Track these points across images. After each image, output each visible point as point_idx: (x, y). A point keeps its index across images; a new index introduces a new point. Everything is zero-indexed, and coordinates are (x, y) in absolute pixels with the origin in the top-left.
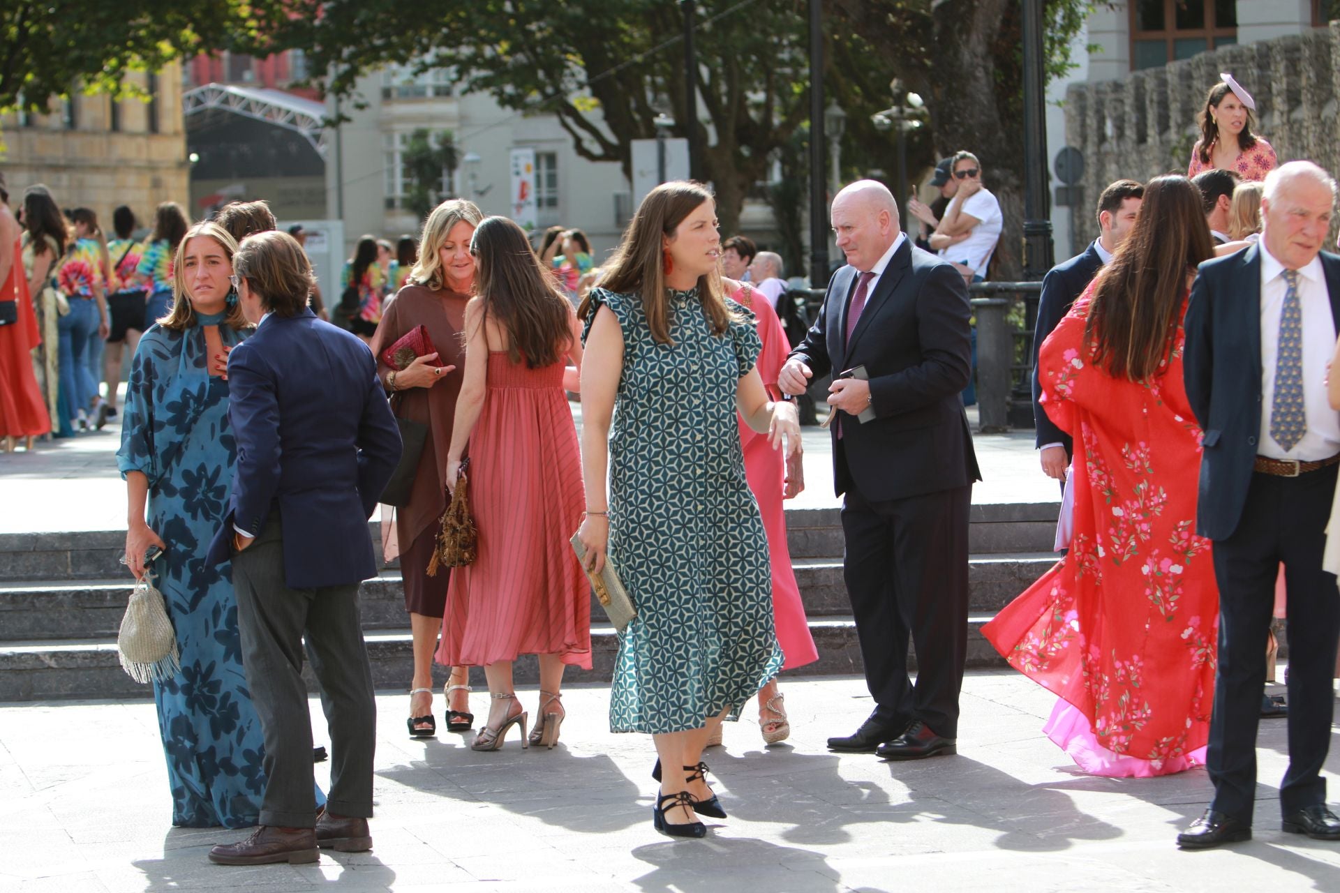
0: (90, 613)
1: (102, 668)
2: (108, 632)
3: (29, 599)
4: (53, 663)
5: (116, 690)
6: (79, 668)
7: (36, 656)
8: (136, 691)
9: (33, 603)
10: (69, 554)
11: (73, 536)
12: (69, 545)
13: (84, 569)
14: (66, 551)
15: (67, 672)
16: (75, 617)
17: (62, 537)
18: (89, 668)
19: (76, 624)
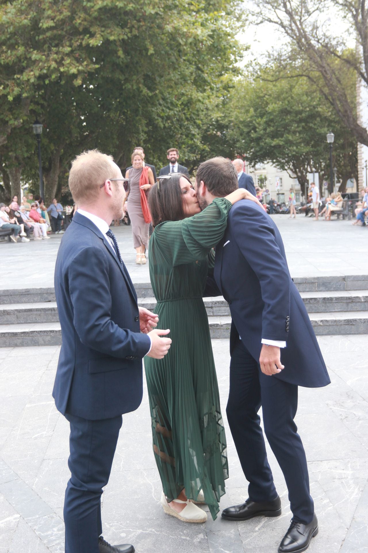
0: (328, 305)
1: (337, 325)
2: (334, 310)
3: (308, 300)
4: (321, 324)
5: (342, 332)
6: (330, 325)
7: (316, 322)
8: (348, 333)
9: (309, 301)
10: (316, 284)
11: (318, 278)
12: (316, 281)
13: (321, 288)
14: (315, 283)
15: (326, 327)
16: (323, 306)
17: (314, 278)
18: (333, 325)
19: (323, 308)
